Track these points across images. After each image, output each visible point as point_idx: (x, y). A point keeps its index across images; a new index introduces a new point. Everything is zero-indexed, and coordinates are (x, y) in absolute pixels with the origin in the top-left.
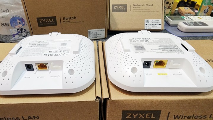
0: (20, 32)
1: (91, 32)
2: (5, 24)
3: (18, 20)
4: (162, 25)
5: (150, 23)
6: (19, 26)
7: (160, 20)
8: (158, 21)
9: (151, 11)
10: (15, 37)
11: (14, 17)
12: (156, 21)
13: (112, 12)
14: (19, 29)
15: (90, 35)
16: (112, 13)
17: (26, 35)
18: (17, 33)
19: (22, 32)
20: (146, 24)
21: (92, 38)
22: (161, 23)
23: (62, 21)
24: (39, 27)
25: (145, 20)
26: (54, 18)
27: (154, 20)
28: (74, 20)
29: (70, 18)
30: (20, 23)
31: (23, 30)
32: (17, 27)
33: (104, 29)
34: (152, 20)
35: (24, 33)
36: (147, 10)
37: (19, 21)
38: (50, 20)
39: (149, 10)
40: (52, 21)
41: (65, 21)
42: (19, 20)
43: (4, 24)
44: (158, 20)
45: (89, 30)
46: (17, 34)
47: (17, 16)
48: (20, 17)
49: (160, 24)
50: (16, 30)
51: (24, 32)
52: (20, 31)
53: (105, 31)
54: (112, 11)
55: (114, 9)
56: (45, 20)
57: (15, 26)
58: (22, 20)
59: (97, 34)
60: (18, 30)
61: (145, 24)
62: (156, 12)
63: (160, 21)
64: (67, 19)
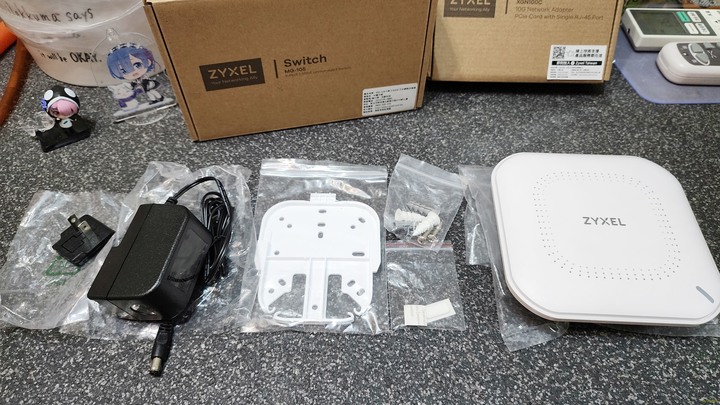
0: (140, 91)
1: (372, 96)
2: (83, 56)
3: (131, 57)
4: (606, 65)
5: (567, 58)
6: (137, 74)
7: (603, 49)
8: (595, 53)
9: (577, 17)
10: (125, 106)
11: (119, 47)
12: (587, 53)
13: (445, 16)
14: (139, 82)
15: (369, 104)
16: (443, 18)
17: (159, 97)
18: (131, 93)
19: (146, 90)
20: (554, 63)
21: (374, 110)
22: (603, 59)
23: (281, 68)
24: (207, 90)
25: (552, 47)
26: (256, 64)
27: (582, 48)
28: (321, 66)
29: (308, 59)
30: (138, 64)
31: (152, 84)
32: (130, 77)
33: (416, 85)
34: (573, 48)
35: (153, 91)
36: (563, 10)
37: (135, 60)
38: (242, 71)
39: (570, 10)
40: (248, 70)
41: (290, 68)
42: (135, 55)
43: (80, 55)
44: (595, 47)
45: (365, 91)
46: (133, 97)
47: (128, 45)
48: (138, 47)
49: (599, 63)
50: (129, 85)
51: (154, 88)
52: (140, 87)
53: (416, 90)
54: (442, 13)
55: (453, 6)
56: (228, 70)
57: (124, 76)
58: (146, 54)
59: (390, 100)
60: (134, 85)
61: (550, 63)
62: (595, 20)
63: (600, 53)
64: (297, 63)
